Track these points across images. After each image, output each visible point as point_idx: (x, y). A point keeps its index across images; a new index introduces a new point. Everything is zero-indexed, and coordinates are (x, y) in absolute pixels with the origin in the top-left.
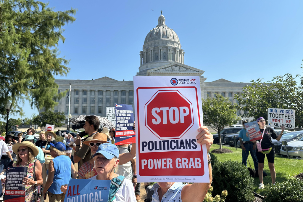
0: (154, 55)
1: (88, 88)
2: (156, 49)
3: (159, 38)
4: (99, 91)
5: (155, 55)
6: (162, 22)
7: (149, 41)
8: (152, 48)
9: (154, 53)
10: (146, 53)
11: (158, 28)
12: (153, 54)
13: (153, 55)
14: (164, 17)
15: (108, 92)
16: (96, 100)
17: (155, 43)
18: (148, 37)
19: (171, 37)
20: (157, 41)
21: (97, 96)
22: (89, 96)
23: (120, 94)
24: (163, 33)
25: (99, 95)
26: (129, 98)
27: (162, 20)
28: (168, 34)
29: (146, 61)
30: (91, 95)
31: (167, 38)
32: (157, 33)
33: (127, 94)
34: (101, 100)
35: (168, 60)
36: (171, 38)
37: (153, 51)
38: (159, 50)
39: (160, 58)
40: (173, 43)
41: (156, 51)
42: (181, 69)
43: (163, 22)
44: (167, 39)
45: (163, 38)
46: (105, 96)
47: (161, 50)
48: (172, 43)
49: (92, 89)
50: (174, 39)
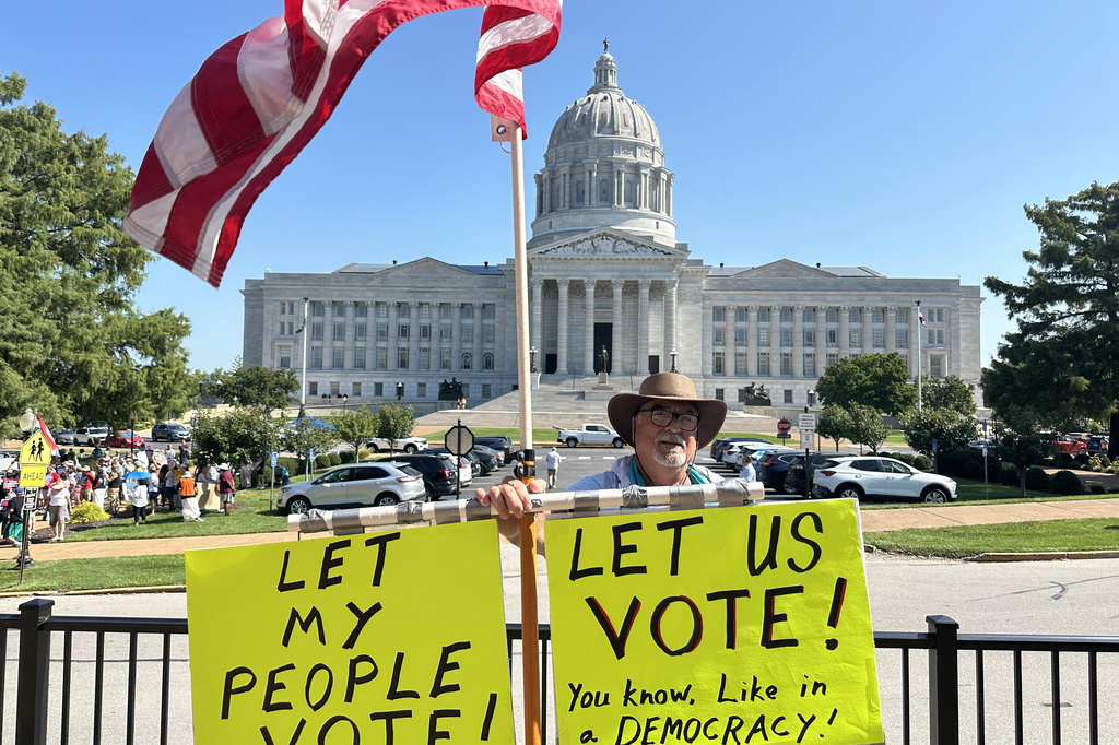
0: (571, 187)
1: (369, 297)
2: (578, 170)
3: (589, 133)
4: (399, 305)
5: (575, 187)
6: (606, 79)
7: (557, 145)
8: (564, 168)
9: (570, 183)
10: (548, 182)
11: (589, 100)
12: (567, 185)
13: (567, 190)
14: (611, 58)
15: (425, 309)
16: (393, 331)
17: (576, 151)
18: (558, 129)
19: (627, 131)
20: (580, 144)
21: (393, 320)
22: (370, 320)
23: (456, 313)
24: (603, 116)
25: (399, 316)
26: (482, 325)
27: (606, 70)
28: (619, 120)
29: (548, 208)
30: (377, 316)
31: (615, 132)
32: (583, 116)
33: (477, 313)
34: (404, 331)
35: (612, 203)
36: (625, 134)
37: (568, 177)
38: (587, 174)
39: (587, 198)
40: (633, 147)
41: (578, 177)
42: (619, 248)
43: (610, 77)
44: (611, 137)
45: (600, 135)
46: (414, 321)
47: (590, 172)
48: (629, 150)
49: (378, 300)
50: (636, 135)
